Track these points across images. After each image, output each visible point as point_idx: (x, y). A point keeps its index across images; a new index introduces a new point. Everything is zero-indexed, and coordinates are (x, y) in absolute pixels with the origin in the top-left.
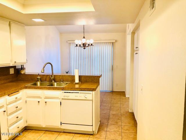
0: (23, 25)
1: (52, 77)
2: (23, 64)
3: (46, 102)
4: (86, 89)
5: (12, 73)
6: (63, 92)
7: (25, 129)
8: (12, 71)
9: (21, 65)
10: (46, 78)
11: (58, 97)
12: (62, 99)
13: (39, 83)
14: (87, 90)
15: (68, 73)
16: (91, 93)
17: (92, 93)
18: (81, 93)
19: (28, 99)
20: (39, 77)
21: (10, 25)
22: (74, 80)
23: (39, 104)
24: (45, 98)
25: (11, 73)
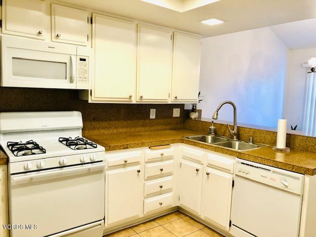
0: (199, 35)
1: (233, 130)
2: (195, 103)
3: (208, 174)
4: (288, 166)
5: (176, 116)
6: (238, 162)
7: (178, 211)
8: (176, 113)
9: (193, 103)
10: (225, 131)
11: (230, 171)
12: (236, 175)
13: (210, 138)
14: (291, 169)
15: (295, 129)
16: (298, 179)
17: (301, 179)
18: (274, 172)
19: (184, 162)
20: (212, 127)
21: (173, 37)
22: (274, 143)
23: (197, 173)
24: (207, 166)
25: (174, 116)
